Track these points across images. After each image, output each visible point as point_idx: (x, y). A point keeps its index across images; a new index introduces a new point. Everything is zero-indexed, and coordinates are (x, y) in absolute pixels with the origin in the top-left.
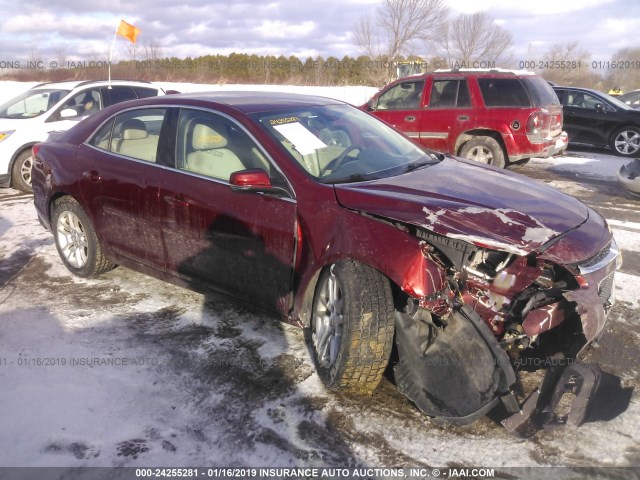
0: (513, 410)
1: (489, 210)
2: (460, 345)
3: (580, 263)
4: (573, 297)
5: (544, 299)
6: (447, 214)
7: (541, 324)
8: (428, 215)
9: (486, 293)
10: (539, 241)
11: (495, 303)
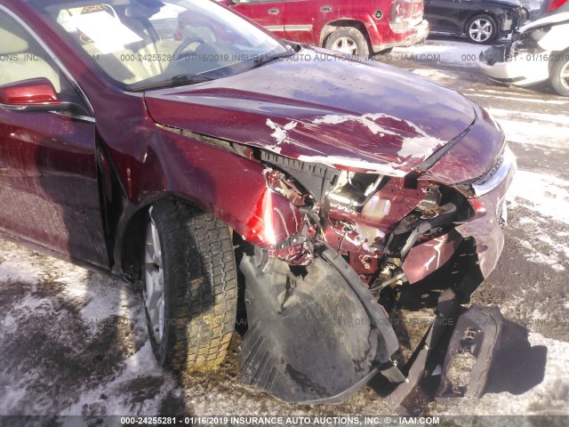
0: (396, 380)
1: (353, 118)
2: (324, 297)
3: (474, 181)
4: (469, 230)
5: (429, 231)
6: (299, 127)
7: (427, 265)
8: (274, 130)
9: (354, 227)
10: (420, 156)
11: (366, 239)
